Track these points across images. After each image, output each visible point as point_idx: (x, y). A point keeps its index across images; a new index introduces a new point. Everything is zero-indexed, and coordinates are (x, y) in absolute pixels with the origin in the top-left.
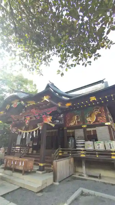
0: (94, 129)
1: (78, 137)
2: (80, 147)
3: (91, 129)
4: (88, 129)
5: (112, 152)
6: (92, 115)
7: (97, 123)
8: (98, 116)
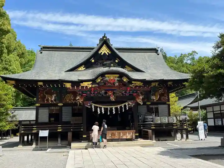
0: (157, 106)
1: (146, 113)
2: (149, 121)
3: (154, 107)
4: (151, 106)
5: (174, 124)
6: (157, 94)
7: (160, 101)
8: (162, 95)
